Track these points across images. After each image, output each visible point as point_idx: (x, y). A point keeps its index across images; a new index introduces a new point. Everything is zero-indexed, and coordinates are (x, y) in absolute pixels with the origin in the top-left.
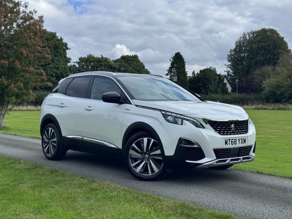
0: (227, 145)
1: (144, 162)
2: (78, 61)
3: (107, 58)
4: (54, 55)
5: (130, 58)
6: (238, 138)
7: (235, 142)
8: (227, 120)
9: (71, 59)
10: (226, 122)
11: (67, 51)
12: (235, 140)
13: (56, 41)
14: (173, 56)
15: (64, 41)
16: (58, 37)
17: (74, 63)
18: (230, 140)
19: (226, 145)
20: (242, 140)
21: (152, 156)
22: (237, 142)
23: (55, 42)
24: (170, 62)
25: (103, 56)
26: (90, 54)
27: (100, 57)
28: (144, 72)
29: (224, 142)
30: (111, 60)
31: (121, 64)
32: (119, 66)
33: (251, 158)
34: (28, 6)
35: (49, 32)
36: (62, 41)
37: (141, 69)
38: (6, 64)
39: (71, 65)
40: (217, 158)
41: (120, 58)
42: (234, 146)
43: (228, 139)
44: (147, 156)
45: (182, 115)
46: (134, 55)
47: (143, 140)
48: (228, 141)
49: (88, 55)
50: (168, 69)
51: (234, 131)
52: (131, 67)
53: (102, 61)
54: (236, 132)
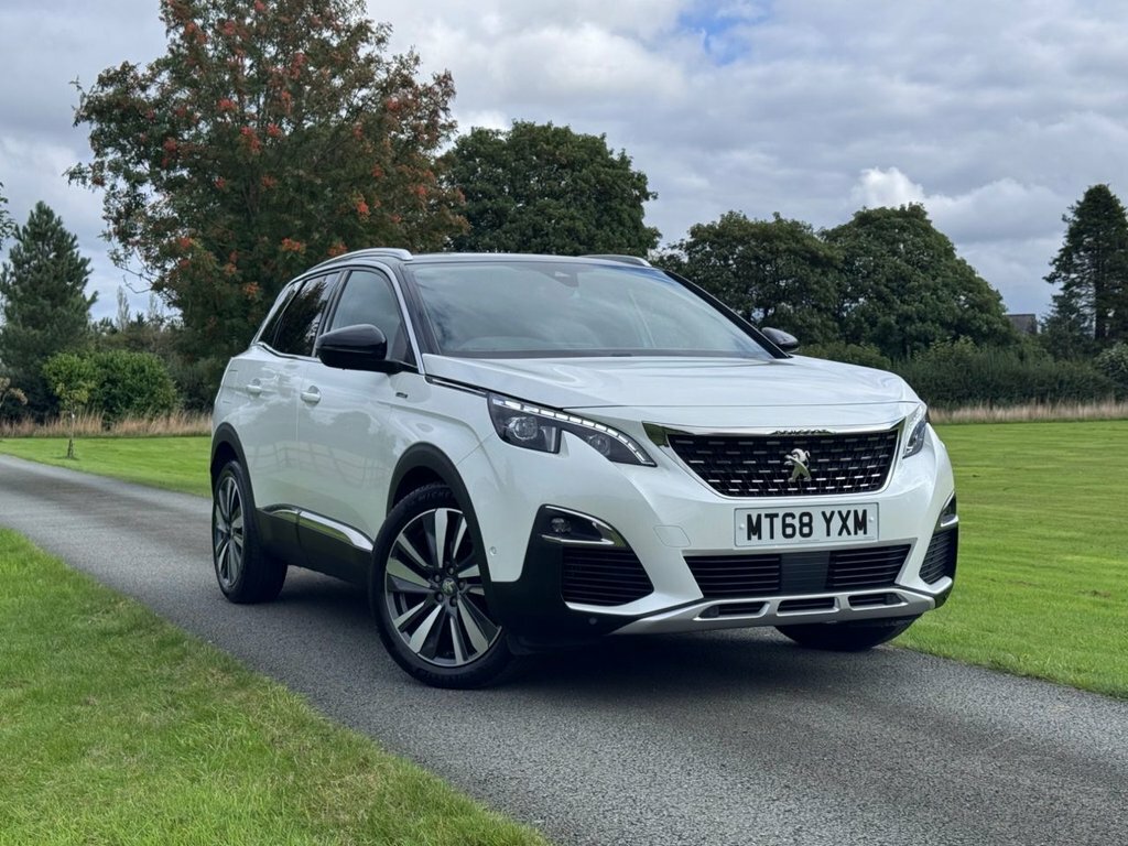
0: (760, 538)
1: (439, 608)
2: (688, 239)
3: (797, 223)
4: (594, 222)
5: (893, 219)
6: (823, 509)
7: (802, 525)
8: (768, 432)
9: (660, 235)
10: (759, 441)
11: (644, 204)
12: (806, 520)
13: (602, 169)
14: (1078, 202)
15: (634, 168)
16: (611, 153)
17: (674, 247)
18: (777, 515)
19: (755, 538)
20: (844, 520)
21: (467, 586)
22: (813, 524)
23: (599, 173)
24: (1066, 226)
25: (782, 217)
26: (731, 212)
27: (771, 220)
28: (949, 271)
29: (744, 525)
30: (816, 229)
31: (854, 243)
32: (847, 250)
33: (906, 601)
34: (390, 40)
35: (578, 137)
36: (627, 169)
37: (939, 261)
38: (296, 253)
39: (661, 258)
40: (708, 596)
41: (851, 222)
42: (797, 544)
43: (763, 513)
44: (448, 585)
45: (560, 410)
46: (910, 204)
47: (432, 515)
48: (765, 523)
49: (723, 215)
50: (1057, 255)
51: (808, 479)
52: (895, 253)
53: (778, 238)
54: (814, 483)
